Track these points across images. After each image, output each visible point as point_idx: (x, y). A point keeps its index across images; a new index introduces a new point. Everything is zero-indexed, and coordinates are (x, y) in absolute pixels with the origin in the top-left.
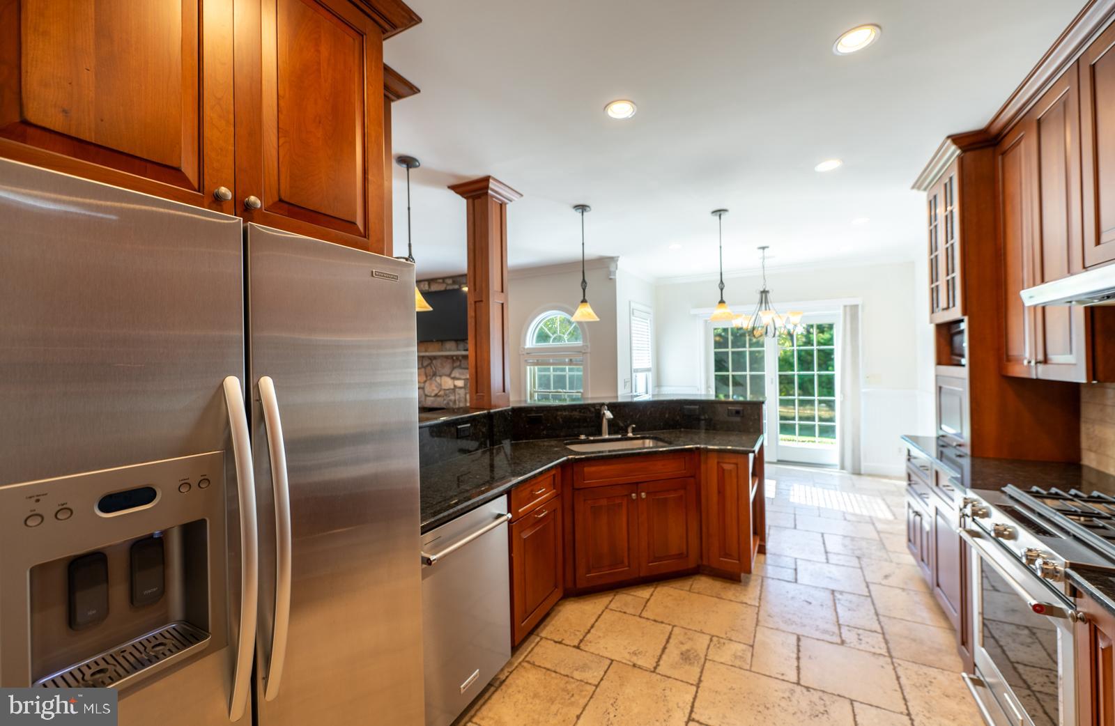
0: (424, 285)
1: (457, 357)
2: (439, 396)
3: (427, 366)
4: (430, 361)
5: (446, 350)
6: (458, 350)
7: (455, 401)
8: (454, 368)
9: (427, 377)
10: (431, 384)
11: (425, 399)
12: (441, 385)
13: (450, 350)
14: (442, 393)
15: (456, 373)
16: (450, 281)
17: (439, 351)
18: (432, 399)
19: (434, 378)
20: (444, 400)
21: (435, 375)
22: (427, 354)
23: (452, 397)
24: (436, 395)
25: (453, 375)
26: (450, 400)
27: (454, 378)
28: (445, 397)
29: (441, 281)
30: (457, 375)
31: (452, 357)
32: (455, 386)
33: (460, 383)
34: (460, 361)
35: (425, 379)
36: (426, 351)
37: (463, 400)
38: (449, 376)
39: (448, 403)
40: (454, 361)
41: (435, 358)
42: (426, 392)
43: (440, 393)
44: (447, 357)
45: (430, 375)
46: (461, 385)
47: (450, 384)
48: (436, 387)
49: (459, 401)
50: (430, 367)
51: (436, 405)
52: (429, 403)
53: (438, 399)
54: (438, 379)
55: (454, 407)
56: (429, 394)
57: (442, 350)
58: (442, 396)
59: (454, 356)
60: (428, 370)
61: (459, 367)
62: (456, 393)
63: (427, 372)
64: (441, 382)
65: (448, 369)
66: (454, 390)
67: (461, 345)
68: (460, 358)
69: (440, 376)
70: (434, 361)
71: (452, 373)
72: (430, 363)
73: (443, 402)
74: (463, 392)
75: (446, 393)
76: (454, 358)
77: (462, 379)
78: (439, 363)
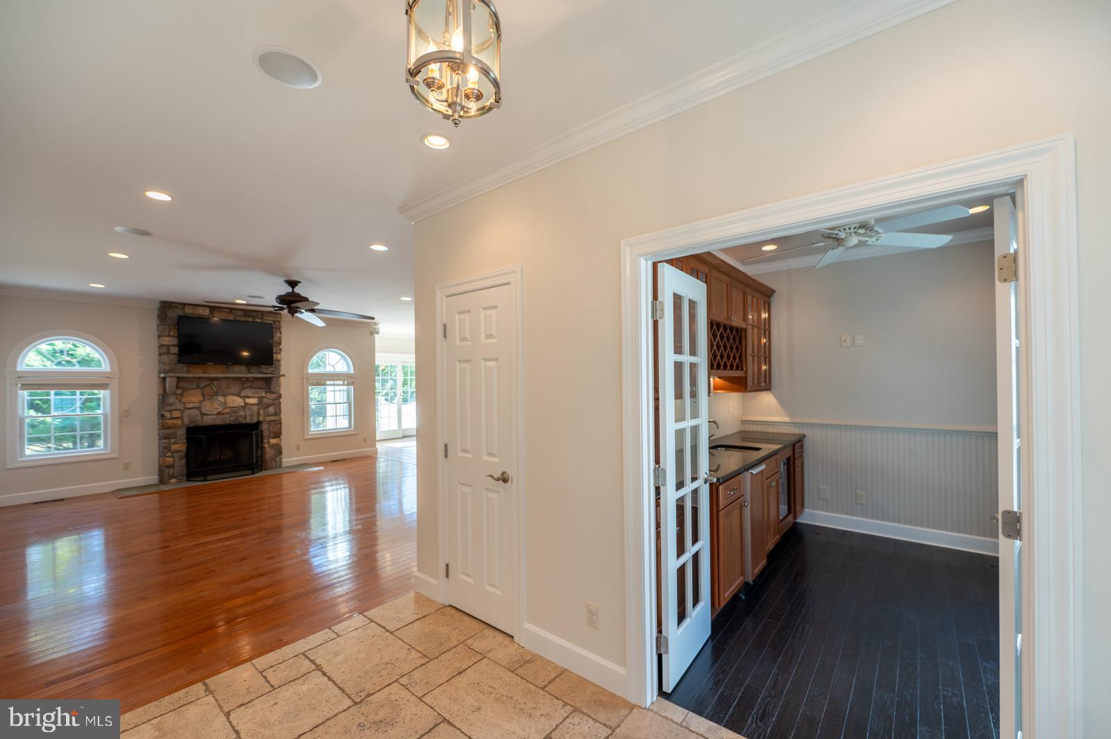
0: (204, 310)
1: (247, 379)
2: (224, 414)
3: (206, 386)
4: (209, 382)
5: (234, 372)
6: (249, 372)
7: (245, 416)
8: (244, 389)
9: (204, 396)
10: (212, 404)
11: (202, 419)
12: (225, 403)
13: (238, 373)
15: (247, 392)
16: (242, 314)
17: (223, 372)
18: (214, 416)
19: (215, 398)
20: (231, 416)
21: (216, 394)
22: (206, 375)
23: (242, 413)
24: (219, 413)
25: (242, 395)
26: (240, 416)
27: (244, 397)
28: (232, 414)
29: (228, 310)
30: (250, 394)
31: (240, 379)
32: (246, 404)
34: (252, 382)
35: (202, 399)
36: (205, 373)
37: (256, 414)
38: (238, 395)
39: (237, 419)
40: (244, 383)
41: (216, 379)
42: (204, 411)
43: (226, 411)
44: (235, 379)
45: (210, 395)
46: (253, 402)
47: (239, 401)
48: (220, 405)
49: (252, 416)
50: (209, 388)
51: (219, 422)
52: (209, 420)
53: (221, 416)
54: (221, 399)
55: (244, 422)
56: (208, 413)
57: (228, 372)
58: (228, 413)
59: (243, 378)
60: (207, 391)
61: (250, 387)
62: (247, 409)
63: (206, 392)
64: (225, 401)
65: (235, 389)
66: (244, 408)
67: (254, 369)
68: (251, 380)
69: (224, 396)
70: (215, 383)
71: (240, 392)
72: (209, 385)
73: (229, 419)
74: (255, 408)
75: (234, 410)
76: (244, 380)
77: (256, 397)
78: (223, 383)
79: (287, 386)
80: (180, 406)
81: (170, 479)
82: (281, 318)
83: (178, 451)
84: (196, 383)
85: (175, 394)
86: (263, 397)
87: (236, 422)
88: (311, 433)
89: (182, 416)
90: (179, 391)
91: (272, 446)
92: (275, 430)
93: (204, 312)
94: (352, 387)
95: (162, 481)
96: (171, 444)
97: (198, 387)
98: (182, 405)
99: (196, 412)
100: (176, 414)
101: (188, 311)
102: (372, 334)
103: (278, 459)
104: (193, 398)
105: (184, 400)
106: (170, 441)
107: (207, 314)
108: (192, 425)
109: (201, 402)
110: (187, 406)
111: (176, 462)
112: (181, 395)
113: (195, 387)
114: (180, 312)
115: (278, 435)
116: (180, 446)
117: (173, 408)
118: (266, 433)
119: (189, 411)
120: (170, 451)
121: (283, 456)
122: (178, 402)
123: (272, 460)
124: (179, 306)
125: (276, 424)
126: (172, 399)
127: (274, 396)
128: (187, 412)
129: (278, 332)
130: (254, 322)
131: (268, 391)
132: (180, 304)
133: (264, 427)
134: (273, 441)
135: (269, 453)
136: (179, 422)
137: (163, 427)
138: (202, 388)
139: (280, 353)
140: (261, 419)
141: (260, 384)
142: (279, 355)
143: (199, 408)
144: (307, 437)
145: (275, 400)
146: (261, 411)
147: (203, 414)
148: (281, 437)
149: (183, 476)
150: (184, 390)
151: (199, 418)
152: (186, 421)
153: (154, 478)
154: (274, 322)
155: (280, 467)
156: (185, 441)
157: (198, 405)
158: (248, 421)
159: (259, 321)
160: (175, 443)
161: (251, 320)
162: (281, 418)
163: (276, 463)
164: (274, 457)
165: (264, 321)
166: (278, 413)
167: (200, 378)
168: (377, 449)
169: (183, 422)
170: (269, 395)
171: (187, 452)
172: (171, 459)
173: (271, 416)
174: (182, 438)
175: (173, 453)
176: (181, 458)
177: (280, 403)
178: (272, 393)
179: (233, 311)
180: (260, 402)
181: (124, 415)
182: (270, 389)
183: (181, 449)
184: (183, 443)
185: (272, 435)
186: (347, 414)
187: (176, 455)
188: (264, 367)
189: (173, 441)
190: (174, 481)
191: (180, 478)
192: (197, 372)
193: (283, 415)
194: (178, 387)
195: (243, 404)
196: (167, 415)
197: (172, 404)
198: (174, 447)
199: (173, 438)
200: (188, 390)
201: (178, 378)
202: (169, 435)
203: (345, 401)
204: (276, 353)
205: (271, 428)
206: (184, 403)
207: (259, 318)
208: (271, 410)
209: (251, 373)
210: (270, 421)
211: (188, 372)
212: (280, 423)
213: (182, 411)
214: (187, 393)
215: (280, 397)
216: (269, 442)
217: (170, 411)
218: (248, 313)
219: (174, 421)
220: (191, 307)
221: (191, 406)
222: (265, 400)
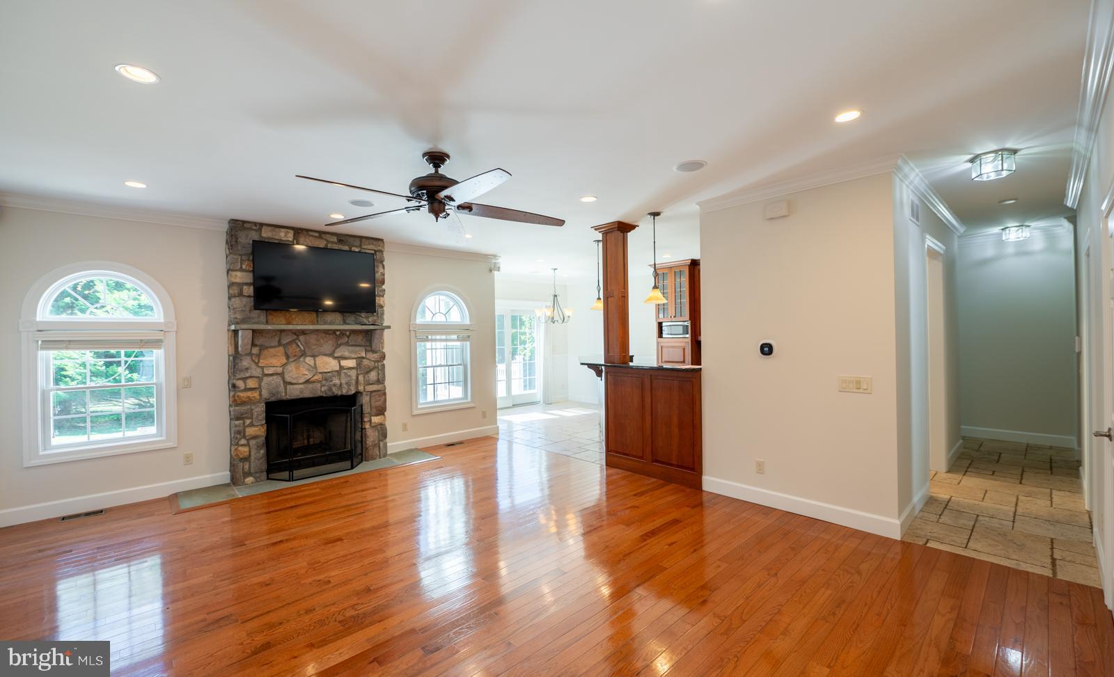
1: (343, 332)
2: (314, 382)
3: (290, 343)
4: (295, 337)
5: (325, 323)
6: (345, 323)
7: (341, 384)
8: (338, 346)
9: (288, 357)
10: (298, 368)
11: (286, 389)
12: (315, 367)
13: (331, 323)
14: (318, 377)
15: (343, 351)
16: (335, 239)
17: (312, 323)
18: (301, 386)
19: (302, 359)
20: (322, 385)
21: (304, 354)
22: (290, 327)
23: (336, 381)
24: (307, 382)
25: (336, 355)
26: (335, 385)
27: (339, 358)
28: (324, 382)
29: (317, 234)
30: (347, 354)
31: (334, 331)
32: (341, 367)
33: (351, 363)
34: (348, 337)
35: (285, 361)
36: (289, 323)
37: (354, 382)
38: (331, 355)
39: (330, 389)
40: (338, 337)
41: (303, 332)
42: (288, 379)
43: (316, 377)
44: (326, 332)
45: (295, 356)
46: (351, 366)
47: (332, 364)
48: (309, 370)
49: (348, 384)
50: (295, 345)
51: (307, 394)
52: (295, 392)
53: (310, 386)
54: (309, 360)
55: (339, 393)
56: (294, 381)
57: (318, 323)
58: (319, 382)
59: (337, 330)
60: (292, 349)
61: (347, 344)
62: (343, 375)
63: (290, 352)
64: (315, 364)
65: (328, 346)
66: (339, 372)
67: (351, 318)
68: (348, 333)
69: (314, 356)
70: (301, 338)
71: (334, 351)
72: (295, 339)
73: (320, 390)
74: (353, 373)
75: (327, 376)
76: (338, 333)
77: (354, 358)
78: (312, 339)
79: (391, 342)
80: (256, 372)
81: (244, 478)
82: (383, 247)
83: (255, 437)
84: (277, 339)
85: (250, 354)
86: (363, 358)
87: (330, 394)
88: (419, 407)
89: (260, 385)
90: (255, 351)
91: (375, 427)
92: (378, 404)
93: (285, 236)
94: (468, 343)
95: (235, 481)
96: (245, 427)
97: (280, 344)
98: (259, 370)
99: (278, 379)
100: (251, 383)
101: (266, 234)
102: (491, 271)
103: (381, 444)
104: (274, 361)
105: (262, 363)
106: (244, 423)
107: (291, 239)
108: (273, 399)
109: (284, 365)
110: (266, 372)
111: (252, 453)
112: (259, 356)
113: (276, 344)
114: (255, 236)
115: (381, 411)
116: (258, 430)
117: (247, 375)
118: (366, 409)
119: (271, 378)
120: (244, 437)
121: (387, 440)
122: (253, 366)
123: (374, 446)
124: (254, 228)
125: (379, 396)
126: (246, 362)
127: (376, 356)
128: (266, 380)
129: (380, 265)
130: (350, 251)
131: (368, 348)
132: (255, 224)
133: (365, 400)
134: (375, 420)
135: (371, 436)
136: (256, 394)
137: (235, 402)
138: (285, 346)
139: (383, 296)
140: (361, 388)
141: (360, 339)
142: (382, 298)
143: (282, 375)
144: (415, 412)
145: (378, 361)
146: (361, 378)
147: (286, 383)
148: (386, 413)
149: (262, 472)
150: (263, 348)
151: (282, 388)
152: (265, 394)
153: (224, 476)
154: (375, 251)
155: (385, 455)
156: (264, 422)
157: (280, 370)
158: (344, 392)
159: (357, 250)
160: (252, 425)
161: (346, 248)
162: (385, 387)
163: (380, 449)
164: (377, 442)
165: (363, 251)
166: (380, 381)
167: (282, 331)
168: (498, 427)
169: (260, 395)
170: (370, 356)
171: (267, 438)
172: (246, 449)
173: (371, 384)
174: (260, 418)
175: (248, 440)
176: (259, 448)
177: (383, 366)
178: (374, 352)
179: (323, 236)
180: (359, 365)
181: (184, 386)
182: (371, 346)
183: (258, 433)
184: (262, 425)
185: (374, 411)
186: (461, 379)
187: (252, 442)
188: (363, 315)
189: (248, 422)
190: (250, 480)
191: (258, 475)
192: (278, 323)
193: (387, 383)
194: (253, 345)
195: (338, 368)
196: (240, 384)
197: (247, 369)
198: (250, 431)
199: (248, 418)
200: (267, 348)
201: (254, 331)
202: (242, 414)
203: (459, 362)
204: (380, 296)
205: (373, 401)
206: (262, 368)
207: (357, 247)
208: (373, 375)
209: (348, 324)
210: (371, 392)
211: (267, 323)
212: (385, 394)
213: (260, 379)
214: (265, 352)
215: (383, 357)
216: (370, 421)
217: (244, 379)
218: (343, 238)
219: (249, 394)
220: (270, 228)
221: (271, 371)
222: (365, 362)
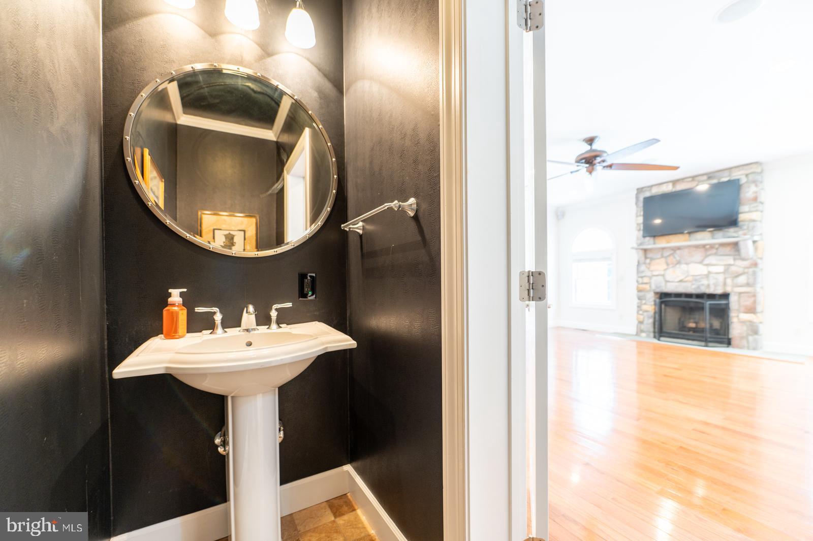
1: (712, 246)
2: (686, 281)
3: (669, 256)
4: (672, 252)
5: (696, 240)
6: (713, 238)
7: (708, 285)
8: (707, 256)
9: (668, 264)
10: (675, 272)
11: (666, 286)
12: (688, 271)
13: (701, 240)
14: (690, 278)
15: (712, 260)
16: (705, 178)
17: (686, 240)
18: (677, 284)
19: (678, 266)
20: (693, 284)
21: (679, 263)
22: (670, 245)
23: (705, 282)
24: (681, 281)
25: (705, 263)
26: (703, 285)
27: (708, 265)
28: (694, 282)
29: (690, 179)
30: (713, 262)
31: (704, 246)
32: (709, 273)
33: (719, 269)
34: (717, 249)
35: (665, 267)
36: (669, 243)
37: (722, 284)
38: (701, 262)
39: (698, 287)
40: (706, 250)
41: (679, 248)
42: (667, 279)
43: (688, 278)
44: (697, 247)
45: (673, 264)
46: (719, 271)
47: (701, 270)
48: (683, 273)
49: (716, 285)
50: (673, 257)
51: (680, 289)
52: (672, 287)
53: (683, 284)
54: (684, 267)
55: (708, 291)
56: (671, 280)
57: (690, 240)
58: (690, 282)
59: (707, 244)
60: (671, 259)
61: (716, 254)
62: (711, 278)
63: (669, 261)
64: (687, 269)
65: (698, 255)
66: (707, 276)
67: (720, 234)
68: (717, 246)
69: (687, 264)
70: (678, 252)
71: (704, 260)
72: (672, 254)
73: (689, 287)
74: (721, 277)
75: (696, 279)
76: (708, 247)
77: (722, 265)
78: (686, 252)
80: (649, 274)
81: (643, 333)
82: (759, 168)
83: (646, 311)
84: (660, 253)
85: (645, 263)
86: (730, 265)
87: (699, 291)
89: (650, 282)
90: (648, 261)
91: (744, 322)
92: (749, 303)
93: (667, 188)
95: (637, 334)
96: (642, 304)
97: (662, 257)
98: (650, 272)
99: (660, 278)
100: (646, 280)
103: (753, 338)
104: (659, 266)
105: (652, 268)
106: (641, 302)
108: (658, 290)
109: (665, 270)
110: (653, 274)
111: (646, 320)
112: (649, 264)
113: (660, 257)
114: (648, 194)
115: (752, 310)
116: (649, 307)
117: (644, 275)
118: (734, 307)
119: (657, 278)
120: (641, 310)
121: (761, 337)
122: (647, 270)
123: (742, 337)
125: (750, 297)
126: (643, 268)
127: (747, 263)
128: (654, 278)
131: (737, 257)
132: (648, 187)
133: (733, 299)
134: (745, 316)
135: (738, 329)
136: (647, 287)
137: (639, 290)
138: (666, 257)
140: (729, 289)
141: (727, 250)
143: (663, 275)
145: (750, 268)
146: (729, 281)
147: (667, 281)
148: (757, 313)
149: (650, 333)
150: (652, 259)
151: (663, 284)
152: (653, 287)
153: (633, 330)
155: (757, 348)
156: (654, 303)
157: (662, 273)
158: (712, 290)
159: (726, 179)
160: (645, 304)
162: (756, 289)
164: (745, 335)
166: (751, 284)
167: (663, 249)
169: (650, 287)
170: (739, 263)
173: (740, 286)
174: (651, 301)
176: (649, 318)
177: (756, 272)
178: (743, 259)
180: (727, 270)
182: (740, 255)
183: (649, 309)
184: (652, 305)
185: (743, 309)
187: (645, 314)
188: (727, 230)
189: (644, 302)
190: (645, 335)
191: (648, 333)
192: (662, 243)
193: (759, 287)
194: (646, 258)
195: (706, 272)
196: (641, 280)
197: (644, 271)
198: (644, 307)
199: (644, 300)
200: (655, 259)
201: (646, 250)
202: (641, 297)
204: (751, 212)
205: (741, 301)
206: (652, 271)
207: (726, 177)
208: (742, 280)
209: (717, 239)
210: (740, 293)
211: (654, 244)
212: (756, 296)
213: (650, 278)
214: (653, 262)
215: (756, 264)
216: (738, 316)
217: (642, 277)
218: (711, 175)
219: (644, 286)
220: (657, 187)
221: (656, 273)
222: (733, 268)
